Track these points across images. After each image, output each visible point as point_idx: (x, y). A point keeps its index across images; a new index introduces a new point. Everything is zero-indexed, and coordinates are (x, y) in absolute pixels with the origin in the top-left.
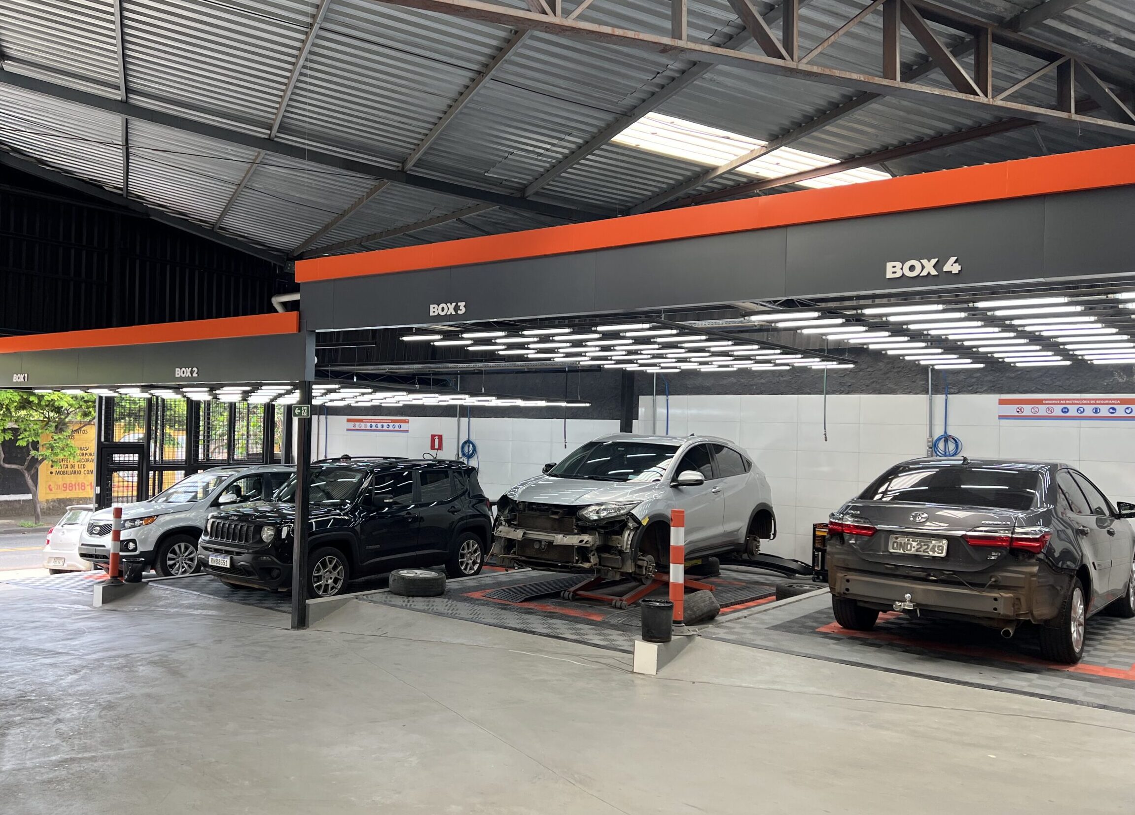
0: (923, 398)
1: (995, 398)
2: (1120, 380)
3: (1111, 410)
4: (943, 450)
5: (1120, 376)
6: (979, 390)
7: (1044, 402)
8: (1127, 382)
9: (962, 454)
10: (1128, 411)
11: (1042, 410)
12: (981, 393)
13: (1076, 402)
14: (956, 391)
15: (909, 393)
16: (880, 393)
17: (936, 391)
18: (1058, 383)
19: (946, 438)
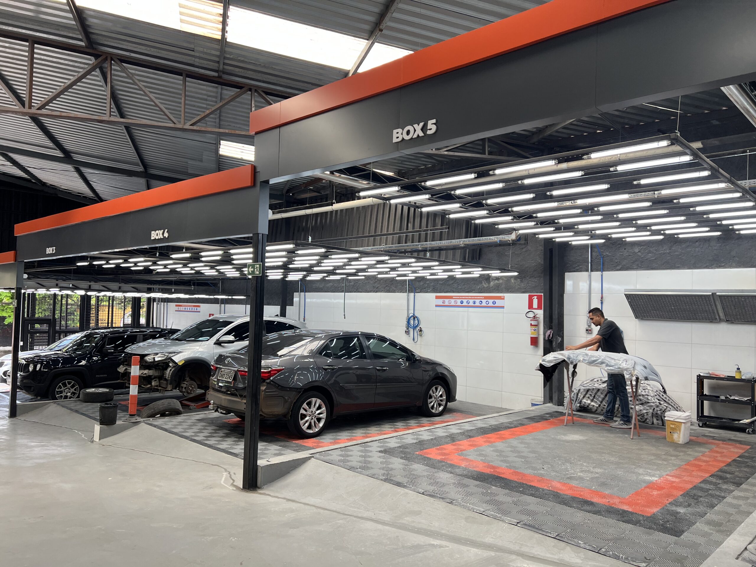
0: (405, 294)
1: (434, 295)
2: (485, 286)
3: (480, 303)
4: (413, 324)
5: (485, 283)
6: (429, 291)
7: (454, 297)
8: (488, 286)
9: (420, 326)
10: (487, 303)
11: (453, 302)
12: (429, 292)
13: (466, 298)
14: (419, 291)
15: (401, 292)
16: (389, 292)
17: (410, 291)
18: (460, 287)
19: (414, 317)
